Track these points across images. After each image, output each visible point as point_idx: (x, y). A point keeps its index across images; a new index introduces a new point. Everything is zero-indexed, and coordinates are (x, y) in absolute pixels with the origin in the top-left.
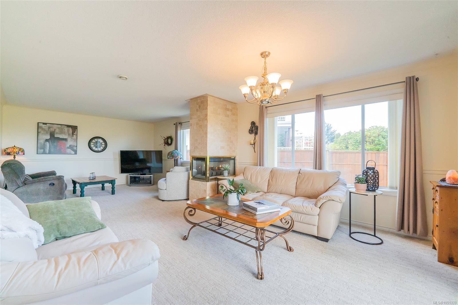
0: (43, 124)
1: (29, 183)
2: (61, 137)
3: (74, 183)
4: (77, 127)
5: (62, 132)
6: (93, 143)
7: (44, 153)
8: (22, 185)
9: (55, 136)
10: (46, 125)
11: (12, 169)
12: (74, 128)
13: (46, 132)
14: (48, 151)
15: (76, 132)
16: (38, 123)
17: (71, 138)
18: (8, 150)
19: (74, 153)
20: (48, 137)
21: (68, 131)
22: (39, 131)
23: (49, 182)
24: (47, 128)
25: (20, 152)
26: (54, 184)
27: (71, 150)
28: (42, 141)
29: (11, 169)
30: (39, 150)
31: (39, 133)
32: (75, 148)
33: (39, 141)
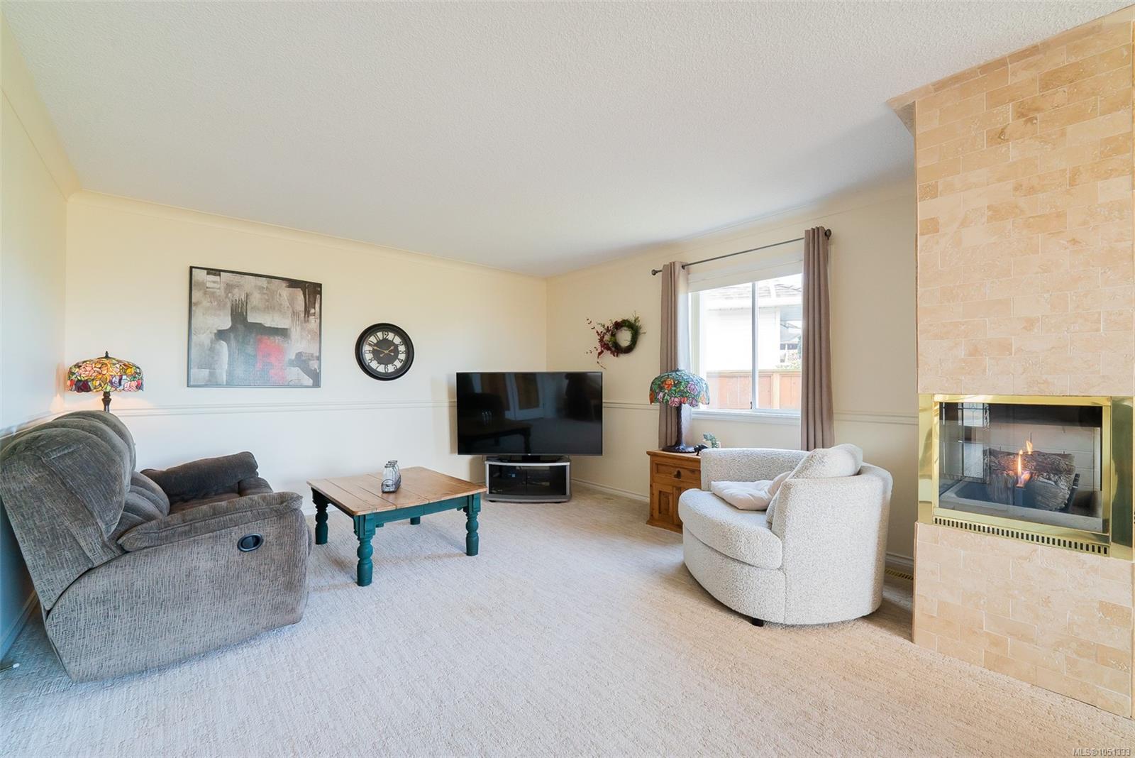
0: (208, 274)
1: (139, 544)
2: (268, 325)
3: (321, 500)
4: (320, 285)
5: (270, 307)
6: (370, 345)
7: (212, 383)
8: (105, 559)
9: (250, 320)
10: (216, 278)
11: (52, 473)
12: (312, 291)
13: (219, 305)
14: (225, 377)
15: (317, 306)
16: (191, 268)
17: (302, 329)
18: (82, 371)
19: (310, 382)
20: (226, 323)
21: (292, 301)
22: (193, 300)
23: (238, 534)
24: (223, 286)
25: (124, 377)
26: (257, 541)
27: (300, 371)
28: (204, 338)
29: (45, 473)
30: (194, 371)
31: (193, 308)
32: (314, 365)
33: (194, 338)
